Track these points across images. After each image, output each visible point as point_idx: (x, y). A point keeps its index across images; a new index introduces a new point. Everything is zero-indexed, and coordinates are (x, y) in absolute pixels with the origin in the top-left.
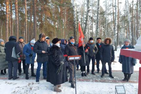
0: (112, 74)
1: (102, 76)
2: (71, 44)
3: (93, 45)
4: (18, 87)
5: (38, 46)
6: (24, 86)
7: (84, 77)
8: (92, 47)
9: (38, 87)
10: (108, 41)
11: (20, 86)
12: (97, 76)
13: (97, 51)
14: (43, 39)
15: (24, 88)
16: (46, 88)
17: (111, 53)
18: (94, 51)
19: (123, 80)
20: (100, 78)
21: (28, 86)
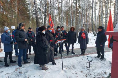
0: (74, 52)
1: (67, 54)
2: (49, 31)
3: (60, 32)
4: (7, 74)
5: (20, 35)
6: (12, 72)
7: (56, 56)
8: (60, 33)
9: (27, 70)
10: (73, 29)
11: (9, 73)
12: (64, 54)
13: (63, 36)
14: (23, 28)
15: (13, 73)
16: (33, 69)
17: (74, 37)
18: (61, 37)
19: (81, 54)
20: (67, 55)
21: (16, 72)
